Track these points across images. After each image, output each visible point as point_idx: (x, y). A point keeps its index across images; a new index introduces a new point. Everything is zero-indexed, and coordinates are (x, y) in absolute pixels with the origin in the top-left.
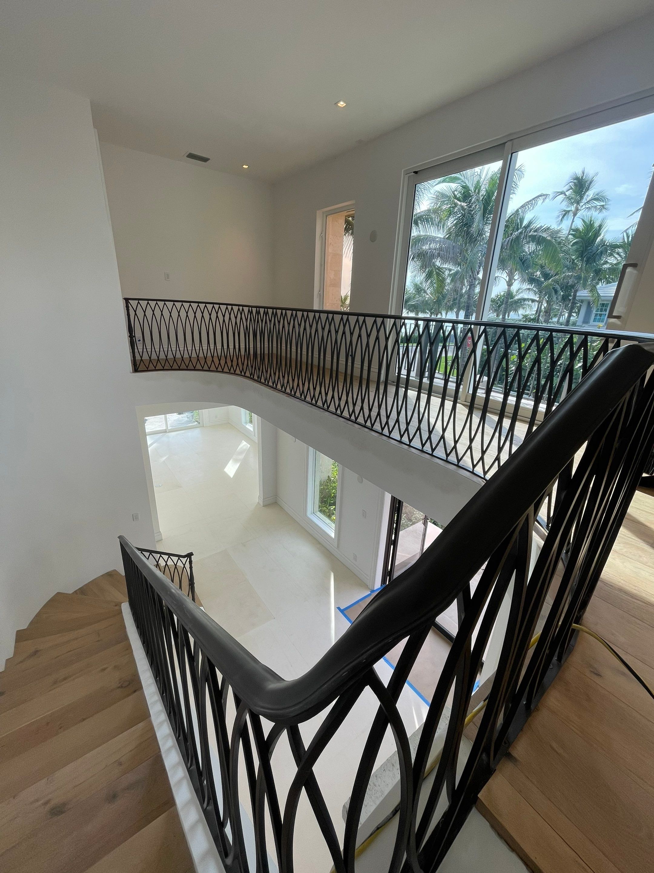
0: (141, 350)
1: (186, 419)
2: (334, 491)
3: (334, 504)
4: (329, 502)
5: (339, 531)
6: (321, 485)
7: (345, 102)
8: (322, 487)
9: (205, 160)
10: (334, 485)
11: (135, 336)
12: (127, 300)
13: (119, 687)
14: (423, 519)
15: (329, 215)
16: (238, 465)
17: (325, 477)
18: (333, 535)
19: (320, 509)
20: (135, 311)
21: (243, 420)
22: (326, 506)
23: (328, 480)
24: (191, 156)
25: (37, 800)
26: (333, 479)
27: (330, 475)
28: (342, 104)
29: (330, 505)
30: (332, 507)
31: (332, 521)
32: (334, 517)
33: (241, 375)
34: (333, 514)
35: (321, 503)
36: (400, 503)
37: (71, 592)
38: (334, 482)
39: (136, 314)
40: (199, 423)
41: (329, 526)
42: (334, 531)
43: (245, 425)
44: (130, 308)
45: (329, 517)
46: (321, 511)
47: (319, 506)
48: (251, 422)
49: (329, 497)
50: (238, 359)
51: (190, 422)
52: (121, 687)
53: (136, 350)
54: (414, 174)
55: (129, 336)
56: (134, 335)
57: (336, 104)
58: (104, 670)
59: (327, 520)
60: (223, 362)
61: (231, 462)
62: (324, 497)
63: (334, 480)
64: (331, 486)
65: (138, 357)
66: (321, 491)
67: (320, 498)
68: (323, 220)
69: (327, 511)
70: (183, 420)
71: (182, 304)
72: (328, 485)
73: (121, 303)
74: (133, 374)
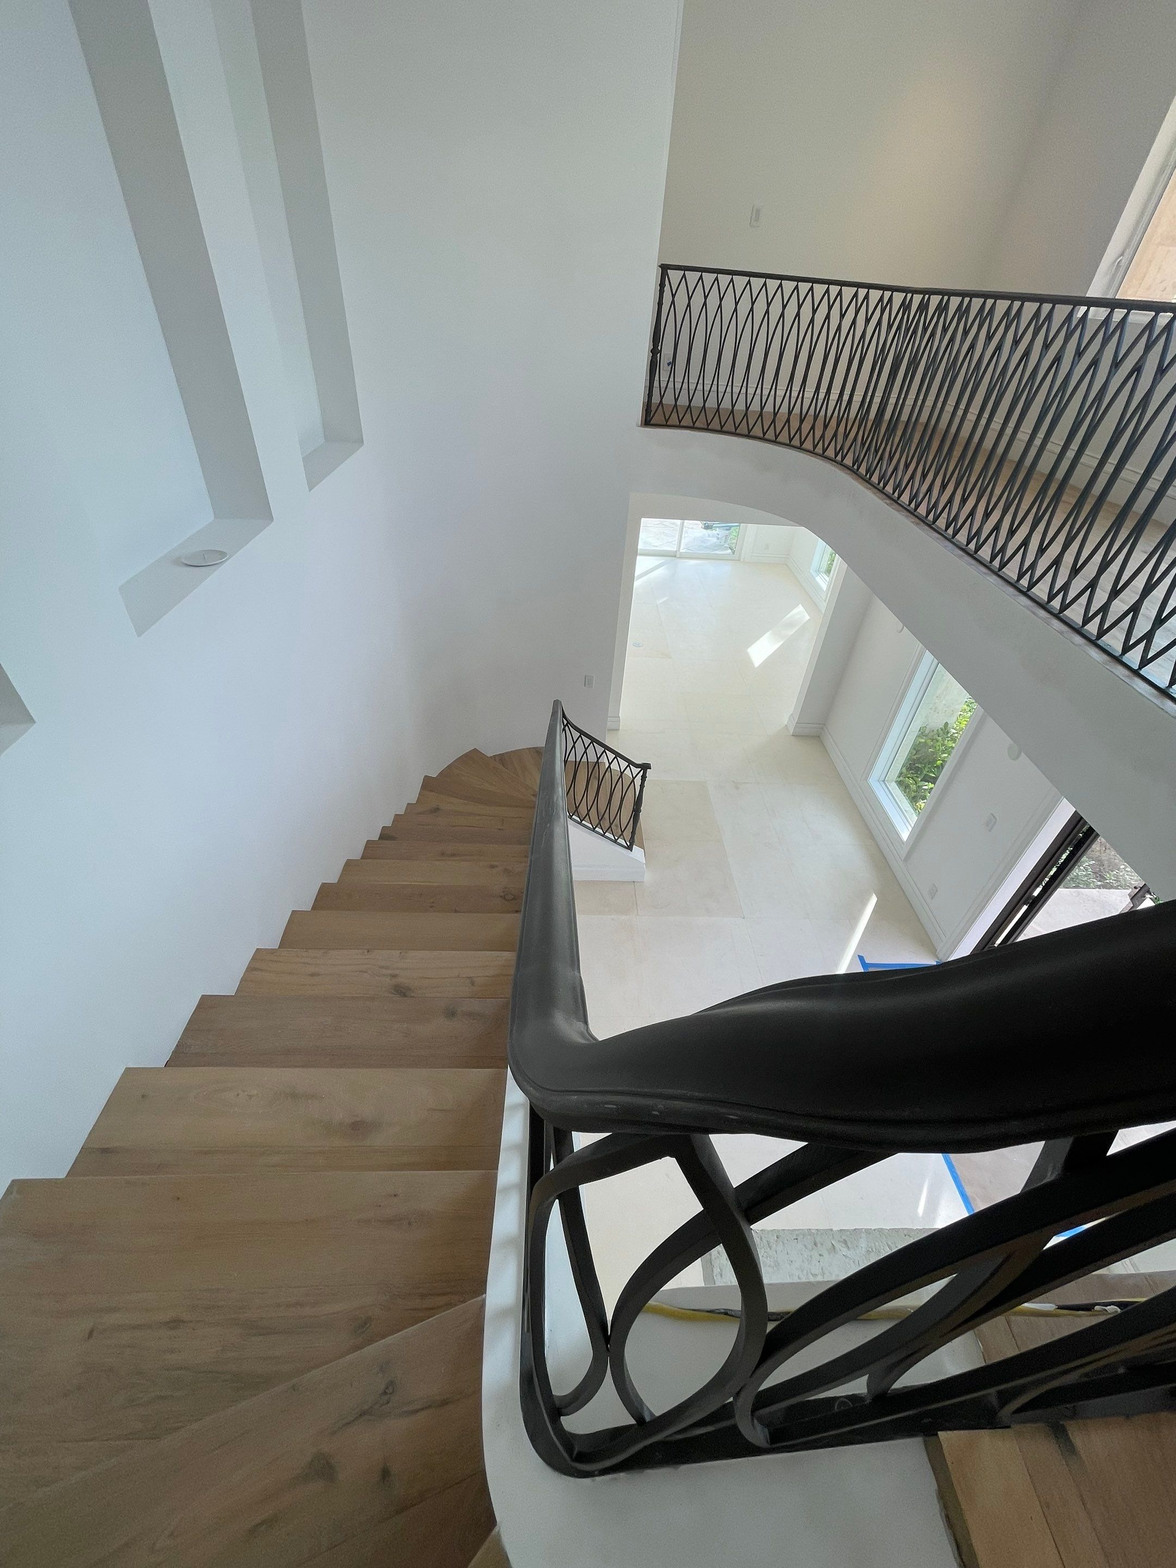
0: (663, 385)
1: (715, 540)
2: (946, 755)
3: (934, 780)
4: (925, 772)
5: (920, 834)
6: (922, 733)
8: (923, 741)
10: (951, 744)
11: (660, 352)
12: (665, 268)
14: (1135, 888)
16: (776, 647)
17: (937, 723)
18: (905, 835)
19: (901, 778)
20: (673, 296)
21: (815, 563)
22: (916, 779)
23: (942, 730)
25: (387, 968)
26: (955, 731)
27: (952, 721)
29: (924, 780)
30: (926, 784)
31: (915, 810)
32: (921, 804)
33: (835, 461)
34: (924, 798)
35: (907, 769)
36: (1090, 834)
37: (490, 754)
38: (954, 739)
39: (673, 302)
40: (734, 553)
41: (905, 817)
42: (910, 829)
43: (814, 574)
44: (667, 288)
45: (914, 800)
46: (900, 783)
47: (901, 774)
48: (828, 571)
49: (930, 763)
50: (838, 425)
51: (720, 547)
53: (656, 384)
56: (659, 348)
59: (905, 803)
60: (806, 427)
61: (766, 636)
62: (918, 760)
63: (956, 735)
64: (943, 745)
65: (656, 399)
66: (916, 748)
67: (909, 759)
69: (914, 787)
70: (709, 540)
72: (937, 741)
73: (653, 275)
74: (640, 428)
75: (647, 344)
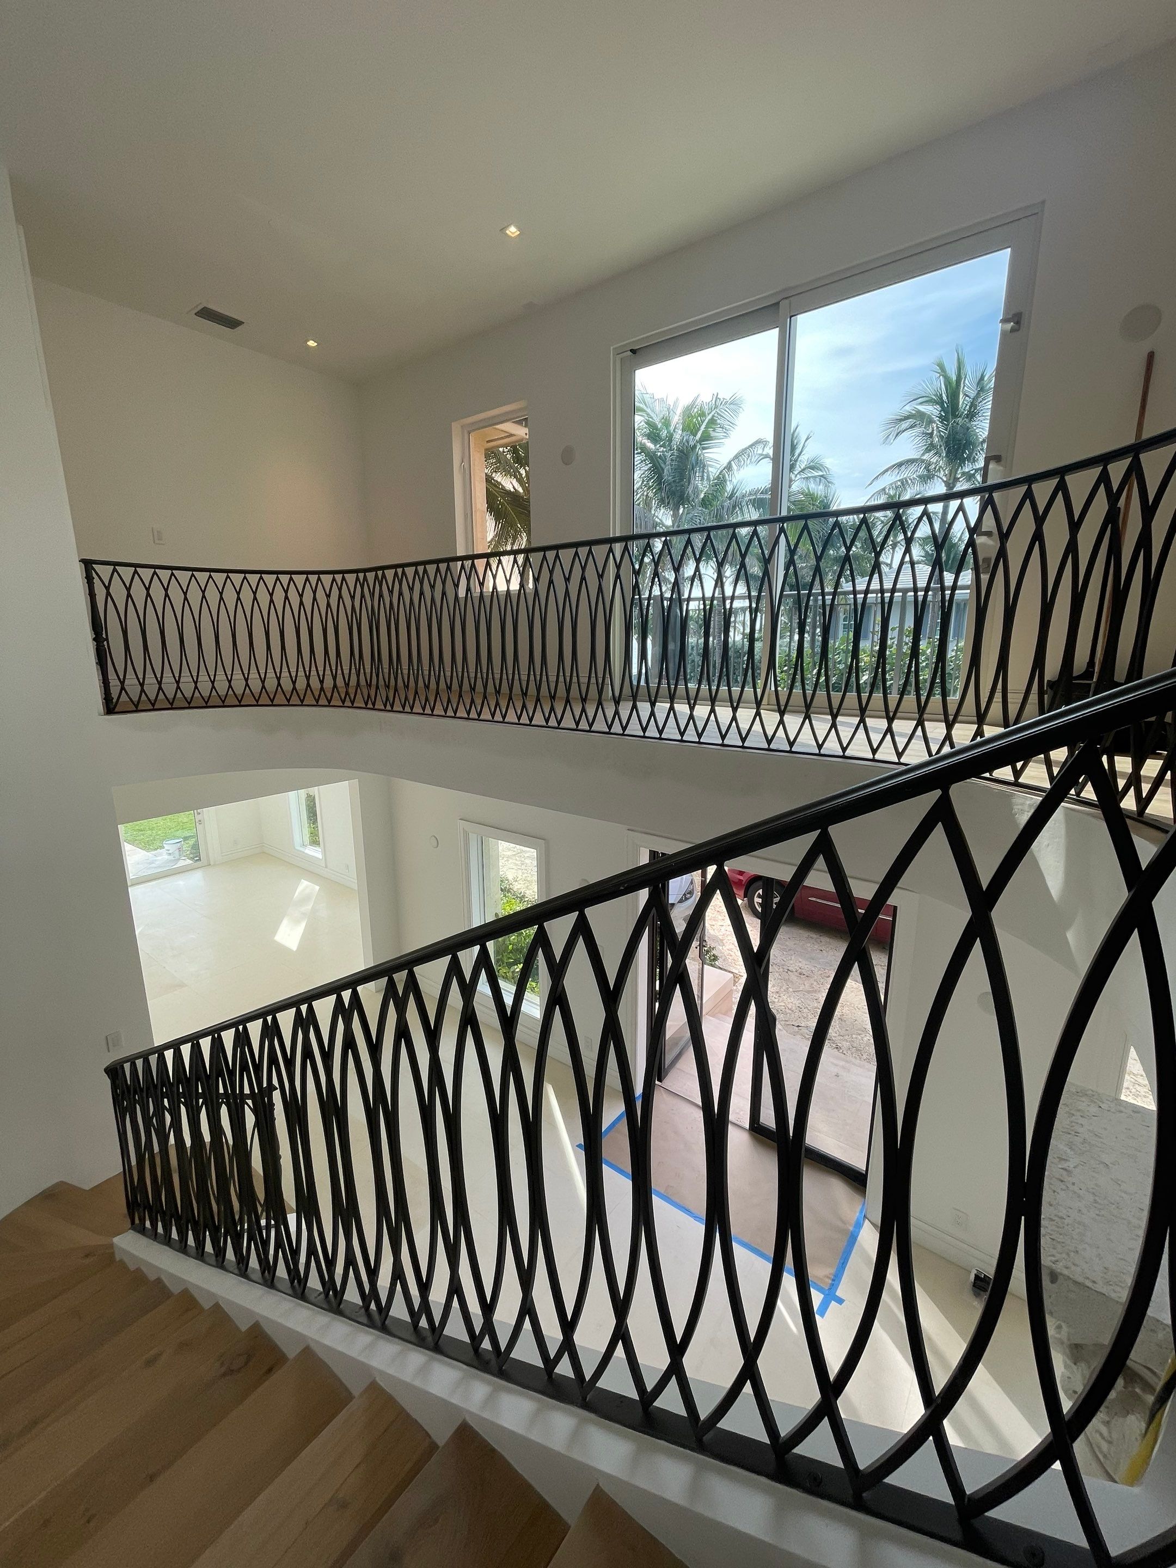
0: (120, 671)
7: (519, 228)
9: (233, 324)
11: (107, 639)
12: (88, 565)
13: (224, 1375)
15: (474, 430)
16: (303, 925)
18: (536, 1013)
20: (107, 588)
21: (297, 839)
24: (207, 314)
28: (513, 231)
30: (516, 967)
39: (108, 594)
40: (198, 860)
43: (301, 849)
44: (96, 580)
48: (315, 842)
51: (176, 861)
52: (230, 1372)
53: (110, 669)
54: (631, 353)
55: (94, 639)
56: (104, 636)
57: (503, 229)
58: (150, 1363)
61: (285, 922)
65: (115, 686)
68: (463, 438)
71: (210, 575)
73: (78, 571)
74: (105, 716)
75: (88, 634)
